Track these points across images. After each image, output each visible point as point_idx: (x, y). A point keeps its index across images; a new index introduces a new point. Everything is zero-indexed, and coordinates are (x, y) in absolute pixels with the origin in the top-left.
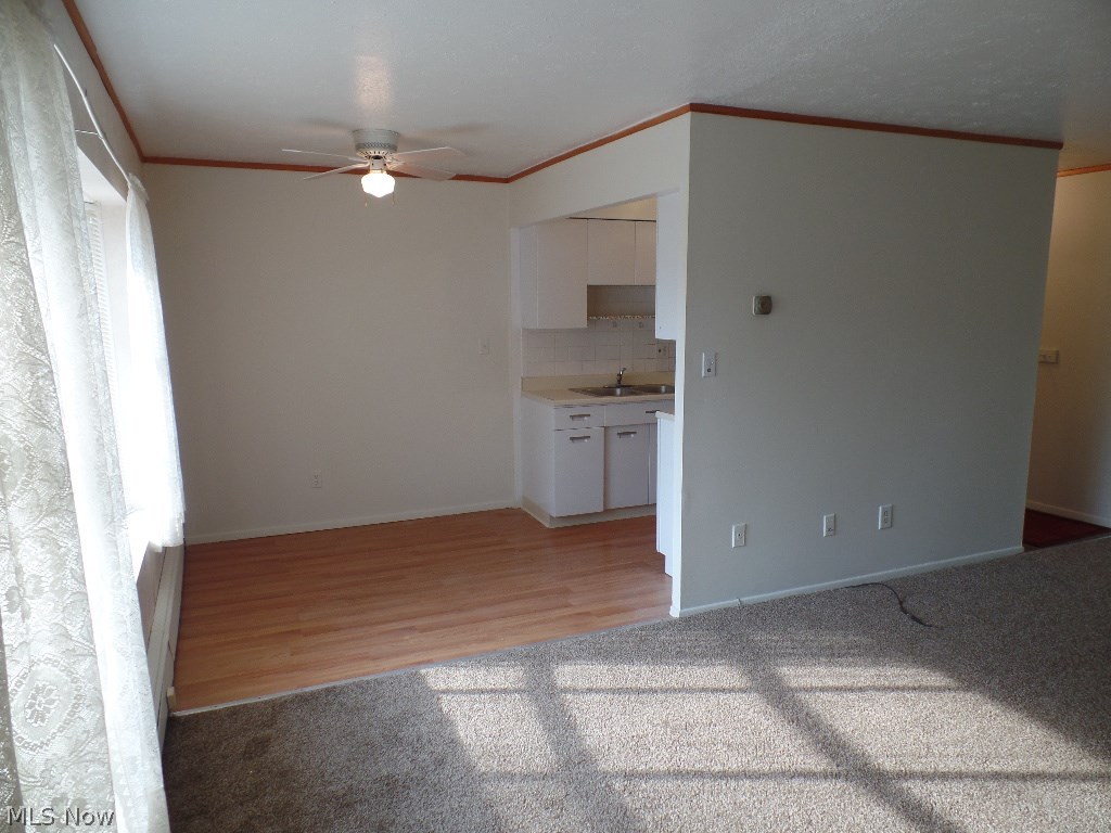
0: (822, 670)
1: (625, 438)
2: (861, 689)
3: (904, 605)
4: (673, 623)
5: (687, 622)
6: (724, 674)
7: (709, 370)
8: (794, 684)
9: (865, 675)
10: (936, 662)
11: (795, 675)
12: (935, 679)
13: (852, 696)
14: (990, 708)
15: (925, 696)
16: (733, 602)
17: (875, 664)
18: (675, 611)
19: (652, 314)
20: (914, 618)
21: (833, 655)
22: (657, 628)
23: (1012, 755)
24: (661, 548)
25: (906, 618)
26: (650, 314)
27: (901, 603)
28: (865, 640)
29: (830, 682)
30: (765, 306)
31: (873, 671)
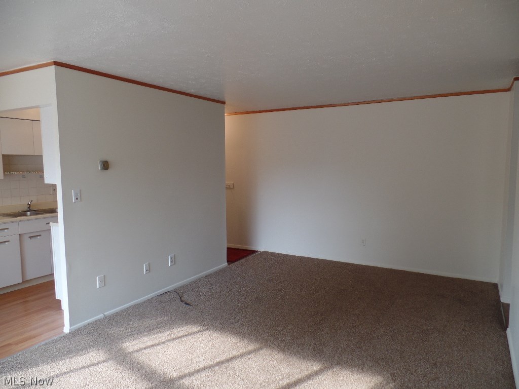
0: (146, 339)
1: (33, 239)
2: (163, 343)
3: (182, 299)
4: (66, 336)
5: (73, 334)
6: (94, 356)
7: (77, 199)
8: (131, 350)
9: (164, 335)
10: (196, 321)
11: (131, 345)
12: (195, 328)
13: (159, 347)
14: (216, 335)
15: (190, 337)
16: (101, 316)
17: (169, 329)
18: (67, 329)
19: (42, 171)
20: (186, 304)
21: (150, 330)
22: (55, 342)
23: (224, 352)
24: (58, 297)
25: (183, 304)
26: (41, 170)
27: (181, 298)
28: (165, 319)
29: (149, 344)
30: (106, 165)
31: (168, 333)
